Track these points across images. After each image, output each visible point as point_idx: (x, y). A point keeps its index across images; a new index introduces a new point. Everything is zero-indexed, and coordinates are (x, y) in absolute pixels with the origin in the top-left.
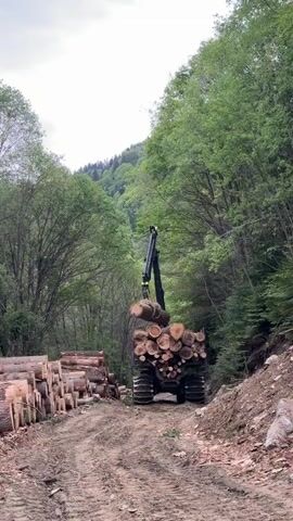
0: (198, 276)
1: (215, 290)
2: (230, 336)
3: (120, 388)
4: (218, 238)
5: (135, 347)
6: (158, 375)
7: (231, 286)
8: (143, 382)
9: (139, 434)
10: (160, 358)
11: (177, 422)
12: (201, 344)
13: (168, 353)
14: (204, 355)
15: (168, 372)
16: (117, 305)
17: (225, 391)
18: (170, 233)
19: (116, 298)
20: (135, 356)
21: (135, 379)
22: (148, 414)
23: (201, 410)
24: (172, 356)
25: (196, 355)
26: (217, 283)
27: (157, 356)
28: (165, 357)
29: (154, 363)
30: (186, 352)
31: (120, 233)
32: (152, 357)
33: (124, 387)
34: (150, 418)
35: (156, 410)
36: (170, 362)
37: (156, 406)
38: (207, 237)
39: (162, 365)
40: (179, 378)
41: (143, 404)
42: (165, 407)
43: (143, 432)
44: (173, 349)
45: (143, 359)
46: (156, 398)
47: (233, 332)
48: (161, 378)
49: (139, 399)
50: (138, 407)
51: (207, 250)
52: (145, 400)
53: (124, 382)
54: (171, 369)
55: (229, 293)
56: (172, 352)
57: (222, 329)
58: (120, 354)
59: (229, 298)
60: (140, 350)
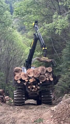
0: (48, 38)
1: (56, 46)
2: (65, 70)
3: (6, 97)
4: (59, 16)
5: (15, 75)
6: (27, 90)
7: (65, 43)
8: (19, 94)
9: (20, 121)
10: (29, 81)
11: (41, 115)
12: (50, 73)
13: (33, 79)
14: (52, 79)
15: (33, 88)
16: (3, 54)
17: (67, 97)
18: (32, 15)
19: (3, 50)
20: (15, 80)
21: (15, 92)
22: (23, 110)
23: (53, 108)
24: (35, 80)
25: (48, 79)
26: (57, 42)
27: (27, 81)
28: (31, 81)
29: (25, 84)
30: (42, 77)
31: (5, 15)
32: (24, 81)
33: (8, 97)
34: (25, 113)
35: (27, 109)
36: (34, 83)
37: (27, 106)
38: (54, 16)
39: (30, 85)
40: (38, 91)
41: (19, 105)
42: (32, 107)
43: (22, 120)
44: (35, 76)
45: (19, 82)
46: (26, 102)
47: (66, 67)
48: (29, 91)
49: (17, 103)
50: (17, 107)
51: (54, 23)
52: (20, 103)
53: (7, 95)
54: (34, 86)
55: (64, 47)
56: (35, 78)
57: (61, 66)
58: (5, 80)
59: (65, 50)
60: (18, 77)
